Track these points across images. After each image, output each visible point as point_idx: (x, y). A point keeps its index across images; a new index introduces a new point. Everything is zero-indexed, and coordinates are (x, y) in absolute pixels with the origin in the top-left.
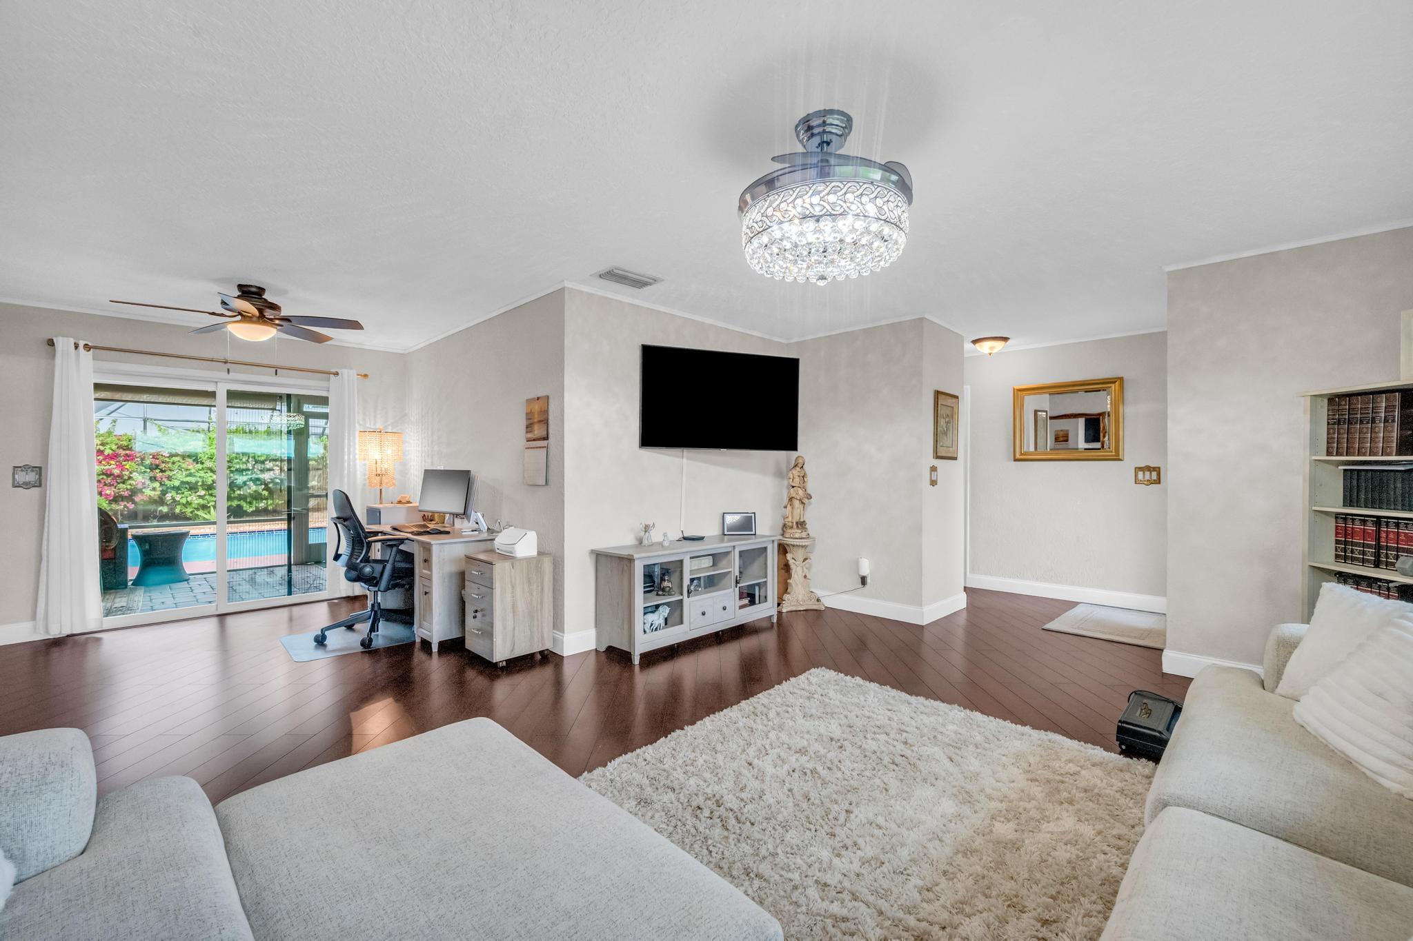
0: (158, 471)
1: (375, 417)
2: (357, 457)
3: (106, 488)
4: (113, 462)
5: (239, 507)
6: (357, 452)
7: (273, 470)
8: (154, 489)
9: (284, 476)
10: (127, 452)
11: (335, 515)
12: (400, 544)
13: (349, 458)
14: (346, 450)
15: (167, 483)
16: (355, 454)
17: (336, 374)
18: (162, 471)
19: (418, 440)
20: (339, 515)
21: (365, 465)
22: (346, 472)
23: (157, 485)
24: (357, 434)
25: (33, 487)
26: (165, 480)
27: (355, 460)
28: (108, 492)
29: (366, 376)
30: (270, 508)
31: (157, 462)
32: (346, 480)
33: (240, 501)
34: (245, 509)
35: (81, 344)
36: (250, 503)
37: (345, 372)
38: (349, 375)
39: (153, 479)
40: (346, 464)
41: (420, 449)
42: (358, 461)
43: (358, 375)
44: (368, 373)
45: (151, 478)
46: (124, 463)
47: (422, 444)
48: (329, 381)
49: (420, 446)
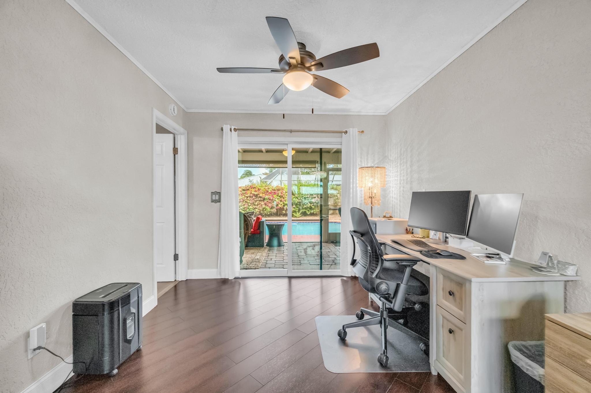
0: (282, 198)
1: (367, 159)
2: (358, 185)
3: (269, 204)
4: (271, 195)
5: (305, 212)
6: (358, 182)
7: (316, 198)
8: (281, 205)
9: (319, 200)
10: (274, 191)
11: (352, 229)
12: (414, 265)
13: (353, 186)
14: (351, 181)
15: (285, 202)
16: (356, 184)
17: (346, 132)
18: (284, 198)
19: (397, 172)
20: (356, 229)
21: (361, 191)
22: (351, 195)
23: (282, 203)
24: (358, 169)
25: (218, 202)
26: (284, 201)
27: (357, 187)
28: (270, 205)
29: (363, 132)
30: (315, 213)
31: (282, 195)
32: (351, 200)
33: (305, 210)
34: (307, 213)
35: (233, 128)
36: (309, 211)
37: (351, 130)
38: (353, 131)
39: (281, 201)
40: (351, 190)
41: (399, 178)
42: (358, 188)
43: (358, 132)
44: (364, 130)
45: (280, 200)
46: (274, 195)
47: (400, 174)
48: (342, 138)
49: (399, 176)
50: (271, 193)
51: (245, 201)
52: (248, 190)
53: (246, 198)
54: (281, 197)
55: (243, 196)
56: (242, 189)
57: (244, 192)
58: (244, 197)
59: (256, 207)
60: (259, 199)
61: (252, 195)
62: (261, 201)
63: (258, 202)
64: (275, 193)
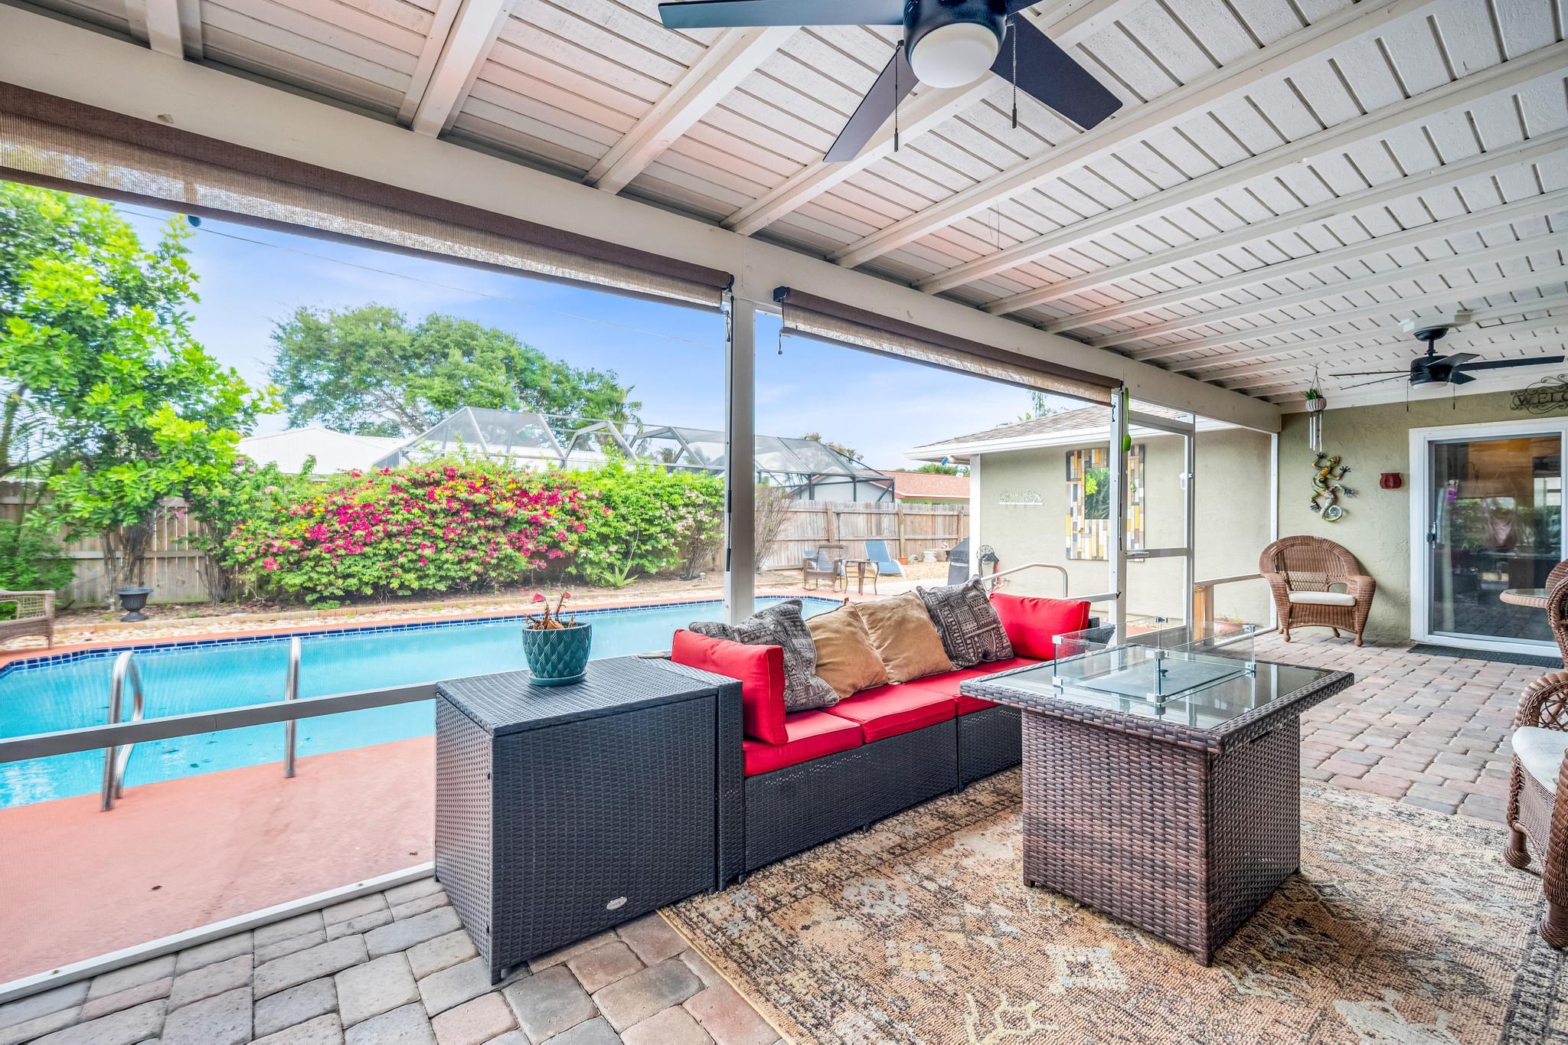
4: (537, 506)
8: (573, 543)
23: (575, 537)
26: (581, 530)
28: (528, 546)
36: (651, 561)
45: (569, 527)
46: (548, 507)
50: (536, 499)
51: (421, 532)
52: (437, 483)
53: (427, 519)
54: (573, 513)
55: (415, 511)
56: (409, 480)
57: (420, 492)
58: (420, 513)
59: (469, 553)
60: (490, 522)
61: (456, 505)
62: (493, 529)
63: (482, 533)
64: (553, 500)
